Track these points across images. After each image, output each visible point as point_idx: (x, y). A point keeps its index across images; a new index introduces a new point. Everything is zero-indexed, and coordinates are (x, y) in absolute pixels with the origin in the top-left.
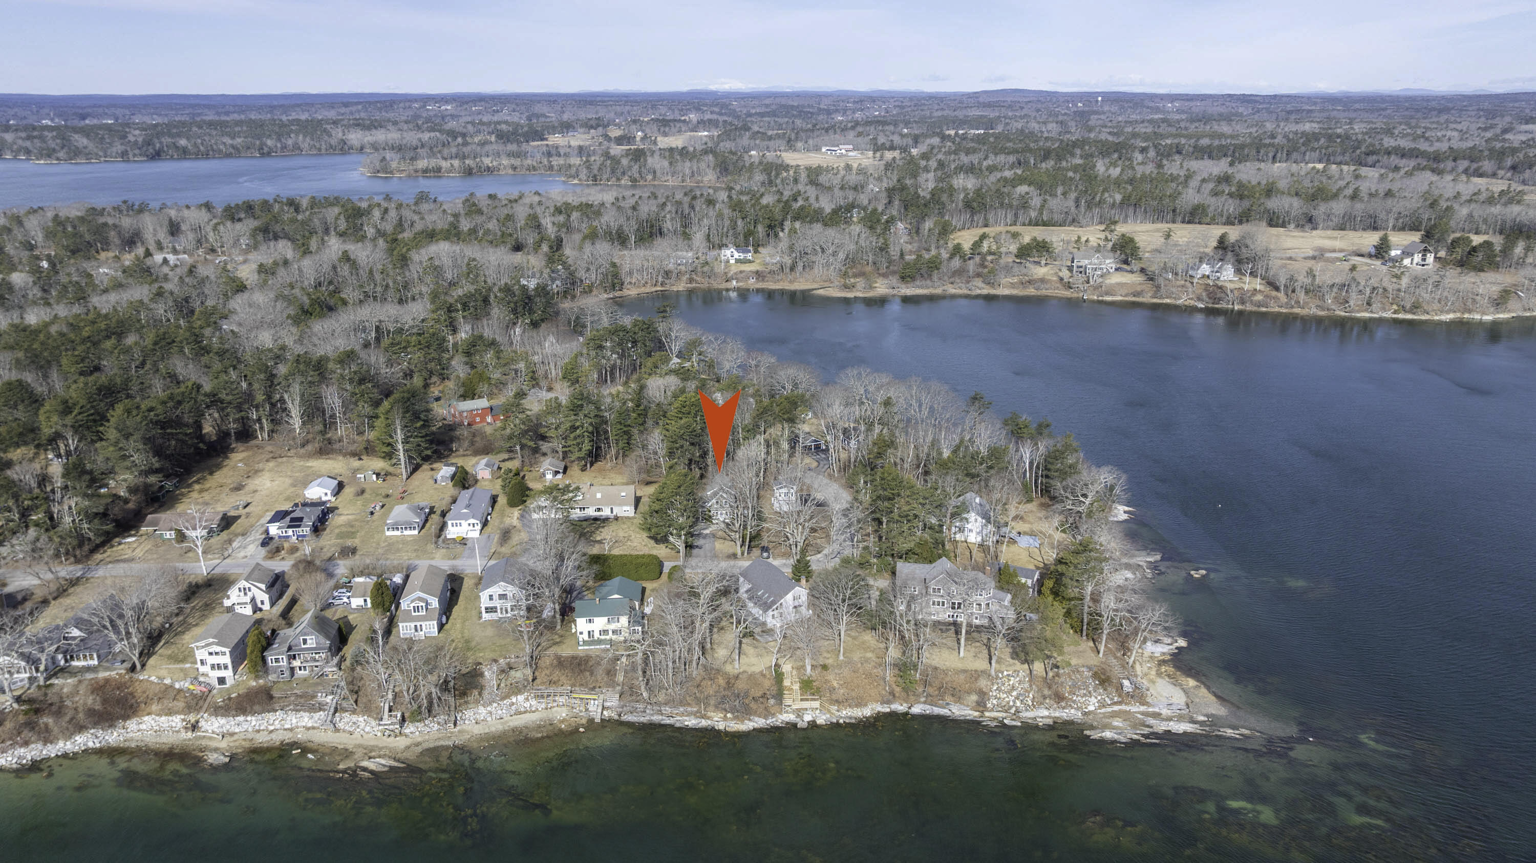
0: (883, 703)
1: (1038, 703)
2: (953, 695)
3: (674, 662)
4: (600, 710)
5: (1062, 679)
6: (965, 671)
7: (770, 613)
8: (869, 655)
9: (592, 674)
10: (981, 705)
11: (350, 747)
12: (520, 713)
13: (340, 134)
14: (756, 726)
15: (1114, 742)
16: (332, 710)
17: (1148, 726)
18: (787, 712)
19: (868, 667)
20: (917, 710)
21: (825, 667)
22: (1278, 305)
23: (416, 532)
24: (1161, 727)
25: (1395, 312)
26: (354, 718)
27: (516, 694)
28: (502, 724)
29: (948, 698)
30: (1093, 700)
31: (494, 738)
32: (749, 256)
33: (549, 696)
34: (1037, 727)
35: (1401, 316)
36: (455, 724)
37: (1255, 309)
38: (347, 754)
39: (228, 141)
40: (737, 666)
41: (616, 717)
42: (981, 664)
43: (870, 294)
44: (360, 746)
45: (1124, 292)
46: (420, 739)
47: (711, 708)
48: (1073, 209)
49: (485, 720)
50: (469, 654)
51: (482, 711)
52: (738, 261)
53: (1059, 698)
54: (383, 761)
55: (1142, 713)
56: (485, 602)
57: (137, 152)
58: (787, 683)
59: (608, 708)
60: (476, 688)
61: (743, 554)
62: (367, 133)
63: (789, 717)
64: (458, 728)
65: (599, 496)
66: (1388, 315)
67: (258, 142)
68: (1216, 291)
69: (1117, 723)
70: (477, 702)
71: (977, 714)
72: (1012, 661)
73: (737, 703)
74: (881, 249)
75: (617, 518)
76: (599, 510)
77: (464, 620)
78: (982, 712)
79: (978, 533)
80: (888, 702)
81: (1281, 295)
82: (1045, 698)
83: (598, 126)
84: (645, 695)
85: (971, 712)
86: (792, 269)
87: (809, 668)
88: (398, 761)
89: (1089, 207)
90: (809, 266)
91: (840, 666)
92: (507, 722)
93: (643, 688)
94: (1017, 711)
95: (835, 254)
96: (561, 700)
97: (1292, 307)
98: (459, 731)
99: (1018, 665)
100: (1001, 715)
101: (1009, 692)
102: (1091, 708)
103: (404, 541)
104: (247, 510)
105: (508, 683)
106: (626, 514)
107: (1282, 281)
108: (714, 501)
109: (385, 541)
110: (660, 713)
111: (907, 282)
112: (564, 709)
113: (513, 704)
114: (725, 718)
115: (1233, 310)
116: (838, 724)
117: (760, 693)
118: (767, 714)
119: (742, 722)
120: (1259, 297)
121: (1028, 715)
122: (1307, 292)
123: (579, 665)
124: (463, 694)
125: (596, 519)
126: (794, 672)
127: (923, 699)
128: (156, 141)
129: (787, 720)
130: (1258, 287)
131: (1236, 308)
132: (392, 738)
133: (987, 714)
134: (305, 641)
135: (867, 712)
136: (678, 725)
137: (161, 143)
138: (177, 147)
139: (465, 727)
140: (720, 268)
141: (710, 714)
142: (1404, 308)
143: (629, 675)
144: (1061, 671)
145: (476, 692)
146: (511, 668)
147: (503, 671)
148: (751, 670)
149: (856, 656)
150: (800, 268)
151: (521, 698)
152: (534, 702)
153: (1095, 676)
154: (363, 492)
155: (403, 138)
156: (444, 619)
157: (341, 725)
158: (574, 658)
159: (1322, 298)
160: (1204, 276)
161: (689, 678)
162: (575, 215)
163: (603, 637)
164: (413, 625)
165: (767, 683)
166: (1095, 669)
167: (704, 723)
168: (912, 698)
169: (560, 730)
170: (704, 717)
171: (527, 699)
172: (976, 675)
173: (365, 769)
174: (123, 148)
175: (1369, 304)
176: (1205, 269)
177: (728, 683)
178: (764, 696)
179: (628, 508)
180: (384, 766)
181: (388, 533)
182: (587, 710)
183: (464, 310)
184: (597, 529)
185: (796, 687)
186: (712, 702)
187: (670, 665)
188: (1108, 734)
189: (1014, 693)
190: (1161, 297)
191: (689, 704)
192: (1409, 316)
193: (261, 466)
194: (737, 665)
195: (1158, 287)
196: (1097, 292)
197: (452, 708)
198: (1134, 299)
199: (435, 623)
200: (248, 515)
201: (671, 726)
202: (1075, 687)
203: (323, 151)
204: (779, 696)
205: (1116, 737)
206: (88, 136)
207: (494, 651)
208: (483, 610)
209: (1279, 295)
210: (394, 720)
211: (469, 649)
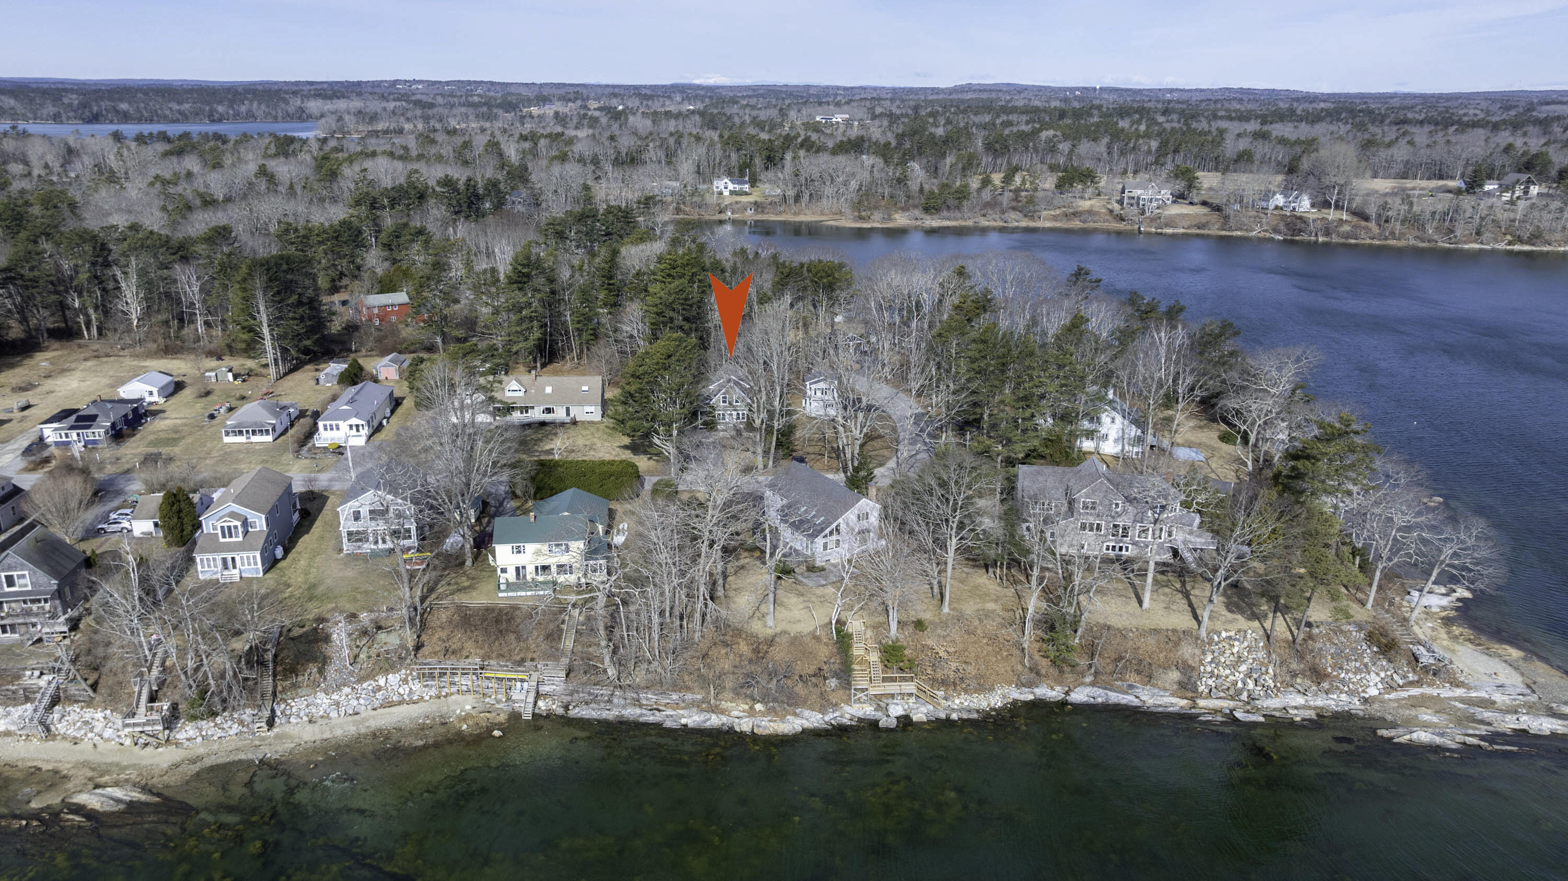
0: (1020, 685)
1: (1288, 682)
2: (1139, 672)
3: (662, 613)
4: (531, 699)
5: (1318, 645)
6: (1156, 631)
7: (820, 541)
8: (991, 606)
9: (518, 639)
10: (1187, 687)
11: (64, 768)
12: (391, 704)
13: (299, 103)
14: (807, 724)
15: (1436, 749)
16: (46, 700)
17: (1482, 722)
18: (859, 701)
19: (991, 626)
20: (1080, 696)
21: (919, 625)
22: (1371, 234)
23: (269, 438)
24: (1509, 723)
25: (1510, 243)
26: (88, 714)
27: (386, 672)
28: (356, 723)
29: (1132, 678)
30: (1374, 678)
31: (337, 747)
32: (746, 187)
33: (442, 675)
34: (1292, 723)
35: (1517, 247)
36: (271, 723)
37: (1342, 240)
38: (56, 778)
39: (175, 107)
40: (770, 623)
41: (560, 711)
42: (1183, 621)
43: (890, 225)
44: (85, 764)
45: (1186, 224)
46: (201, 751)
47: (728, 695)
48: (1105, 155)
49: (326, 716)
50: (310, 606)
51: (322, 700)
52: (732, 193)
53: (1318, 675)
54: (118, 793)
55: (1462, 700)
56: (346, 525)
57: (71, 114)
58: (857, 651)
59: (546, 695)
60: (314, 659)
61: (765, 467)
62: (329, 102)
63: (867, 710)
64: (275, 730)
65: (549, 390)
66: (1502, 246)
67: (207, 108)
68: (1295, 223)
69: (1426, 716)
70: (315, 685)
71: (1184, 702)
72: (1230, 616)
73: (773, 685)
74: (899, 181)
75: (574, 423)
76: (549, 410)
77: (315, 554)
78: (1193, 699)
79: (1116, 441)
80: (1030, 685)
81: (1372, 225)
82: (1294, 675)
83: (576, 99)
84: (612, 672)
85: (1174, 700)
86: (797, 198)
87: (894, 626)
88: (151, 792)
89: (1122, 153)
90: (815, 197)
91: (944, 624)
92: (366, 719)
93: (607, 660)
94: (1251, 698)
95: (846, 183)
96: (465, 682)
97: (1386, 239)
98: (277, 737)
99: (1241, 622)
100: (1226, 704)
101: (1234, 666)
102: (1373, 692)
103: (249, 449)
104: (26, 413)
105: (373, 652)
106: (589, 418)
107: (1372, 211)
108: (720, 396)
109: (221, 449)
110: (637, 703)
111: (932, 214)
112: (470, 698)
113: (379, 689)
114: (752, 712)
115: (1316, 242)
116: (948, 722)
117: (812, 669)
118: (825, 704)
119: (783, 719)
120: (1346, 228)
121: (1273, 703)
122: (1403, 222)
123: (498, 621)
124: (292, 671)
125: (543, 424)
126: (869, 633)
127: (1089, 679)
128: (94, 104)
129: (860, 714)
130: (1344, 218)
131: (1321, 239)
132: (149, 749)
133: (1202, 703)
134: (10, 581)
135: (995, 700)
136: (669, 724)
137: (99, 106)
138: (117, 112)
139: (287, 729)
140: (712, 200)
141: (724, 705)
142: (1521, 241)
143: (584, 639)
144: (1315, 631)
145: (313, 668)
146: (379, 628)
147: (365, 633)
148: (794, 629)
149: (970, 608)
150: (806, 197)
151: (394, 678)
152: (416, 686)
153: (1370, 638)
154: (208, 393)
155: (366, 107)
156: (279, 552)
157: (60, 728)
158: (488, 610)
159: (1423, 228)
160: (1277, 208)
161: (687, 644)
162: (543, 142)
163: (540, 578)
164: (219, 557)
165: (824, 652)
166: (1369, 628)
167: (715, 721)
168: (1070, 677)
169: (460, 733)
170: (715, 710)
171: (405, 681)
172: (1174, 638)
173: (79, 809)
174: (56, 110)
175: (1478, 233)
176: (1279, 200)
177: (756, 651)
178: (819, 673)
179: (592, 409)
180: (118, 801)
181: (227, 440)
182: (509, 699)
183: (392, 207)
184: (546, 436)
185: (874, 657)
186: (729, 683)
187: (656, 619)
188: (1423, 736)
189: (1243, 668)
190: (1230, 229)
191: (688, 689)
192: (1527, 248)
193: (73, 366)
194: (770, 621)
195: (1227, 218)
196: (1155, 224)
197: (269, 696)
198: (1198, 231)
199: (258, 555)
200: (22, 420)
201: (658, 726)
202: (1340, 658)
203: (280, 119)
204: (845, 674)
205: (1438, 740)
206: (16, 97)
207: (355, 600)
208: (344, 535)
209: (1369, 224)
210: (156, 716)
211: (311, 599)
